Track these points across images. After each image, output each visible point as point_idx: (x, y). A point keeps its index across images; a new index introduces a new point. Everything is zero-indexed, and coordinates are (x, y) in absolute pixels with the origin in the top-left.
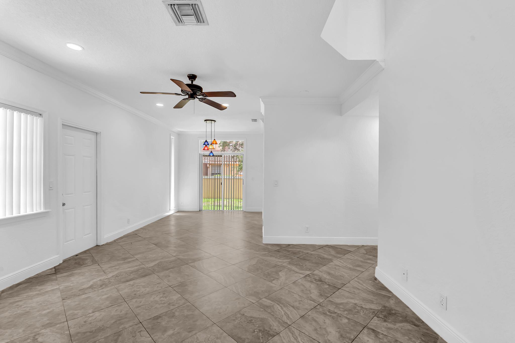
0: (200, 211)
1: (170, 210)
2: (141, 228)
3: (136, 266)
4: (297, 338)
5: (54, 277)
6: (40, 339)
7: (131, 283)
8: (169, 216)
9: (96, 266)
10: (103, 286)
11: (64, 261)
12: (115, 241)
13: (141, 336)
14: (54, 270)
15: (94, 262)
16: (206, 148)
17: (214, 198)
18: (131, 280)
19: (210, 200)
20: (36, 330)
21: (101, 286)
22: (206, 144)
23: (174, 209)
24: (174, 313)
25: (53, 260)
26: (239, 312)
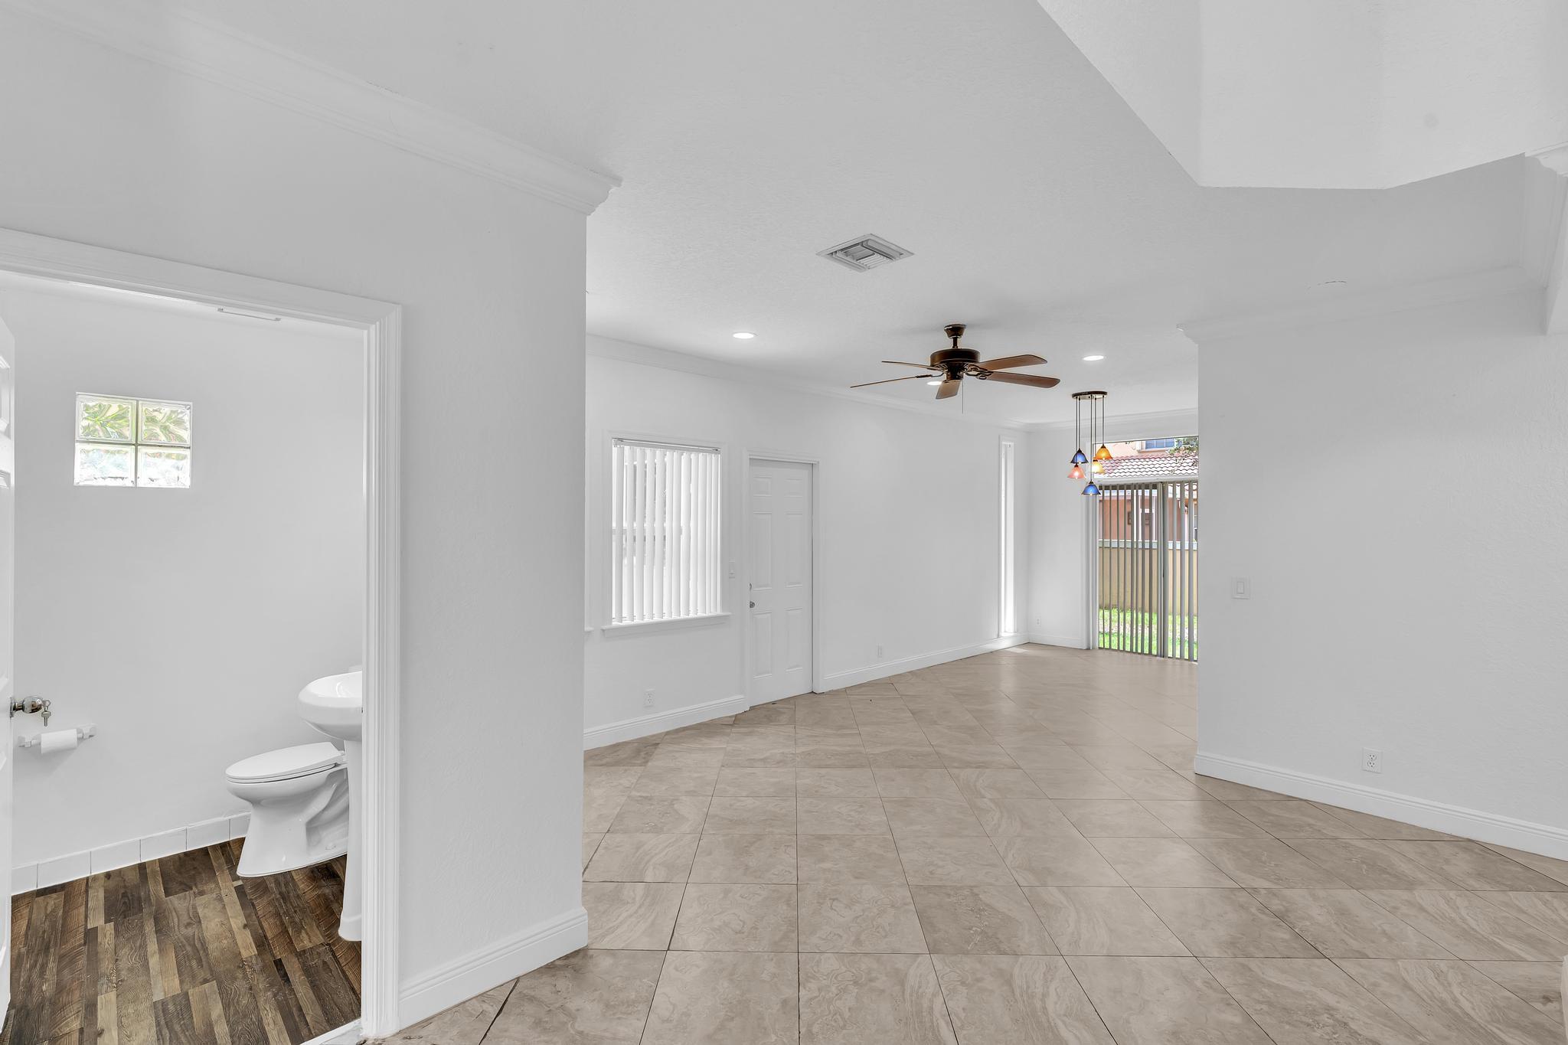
0: (1088, 649)
1: (998, 636)
2: (911, 673)
3: (850, 746)
4: (1051, 981)
5: (729, 731)
6: (676, 806)
7: (823, 771)
8: (994, 653)
9: (789, 729)
10: (781, 763)
11: (752, 708)
12: (846, 690)
13: (785, 852)
14: (733, 719)
15: (792, 721)
16: (1077, 474)
17: (1133, 610)
18: (827, 766)
20: (677, 794)
21: (778, 762)
22: (1080, 459)
23: (1012, 634)
24: (854, 841)
25: (737, 702)
26: (971, 888)
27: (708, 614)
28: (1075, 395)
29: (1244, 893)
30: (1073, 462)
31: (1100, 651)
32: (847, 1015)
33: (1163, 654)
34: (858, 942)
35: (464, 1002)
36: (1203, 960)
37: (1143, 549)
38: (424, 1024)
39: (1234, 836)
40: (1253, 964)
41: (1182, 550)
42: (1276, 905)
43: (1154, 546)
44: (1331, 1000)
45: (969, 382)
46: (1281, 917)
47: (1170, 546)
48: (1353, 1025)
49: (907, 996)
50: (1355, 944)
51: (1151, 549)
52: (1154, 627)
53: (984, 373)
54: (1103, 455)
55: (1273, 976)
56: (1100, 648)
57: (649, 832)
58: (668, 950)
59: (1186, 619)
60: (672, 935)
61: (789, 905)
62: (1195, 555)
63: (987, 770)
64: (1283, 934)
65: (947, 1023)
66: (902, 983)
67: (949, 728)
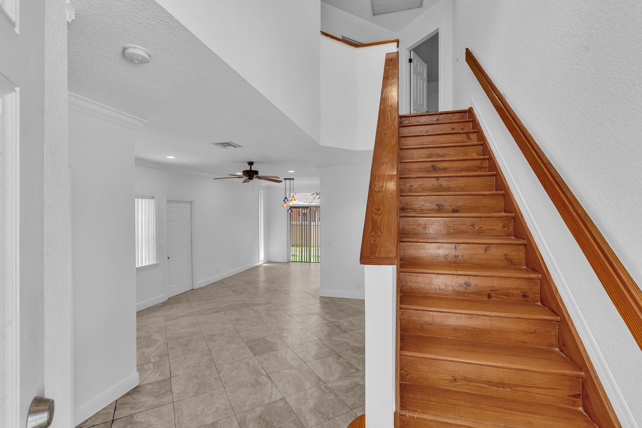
0: (288, 262)
1: (259, 260)
2: (229, 277)
3: (213, 306)
4: (287, 354)
5: (162, 308)
6: (152, 338)
8: (257, 267)
10: (189, 316)
11: (169, 299)
12: (206, 287)
13: (201, 342)
14: (162, 304)
15: (187, 300)
16: (285, 204)
17: (302, 247)
18: (207, 314)
19: (298, 248)
20: (151, 333)
21: (188, 316)
22: (286, 200)
23: (263, 259)
24: (224, 334)
25: (162, 297)
26: (263, 338)
27: (151, 264)
28: (285, 179)
29: (330, 323)
30: (284, 201)
31: (292, 262)
32: (235, 376)
33: (310, 262)
34: (233, 359)
35: (98, 412)
36: (321, 340)
37: (305, 225)
38: (85, 422)
39: (329, 310)
40: (331, 338)
41: (315, 225)
42: (337, 324)
43: (308, 224)
44: (346, 340)
45: (255, 180)
46: (338, 327)
47: (312, 224)
48: (350, 344)
49: (251, 367)
50: (352, 328)
51: (307, 225)
52: (308, 252)
53: (260, 178)
54: (293, 199)
55: (336, 339)
56: (292, 261)
57: (144, 348)
58: (171, 377)
59: (317, 248)
60: (170, 374)
61: (208, 356)
62: (319, 226)
63: (262, 305)
64: (338, 330)
65: (263, 369)
66: (248, 364)
67: (247, 294)
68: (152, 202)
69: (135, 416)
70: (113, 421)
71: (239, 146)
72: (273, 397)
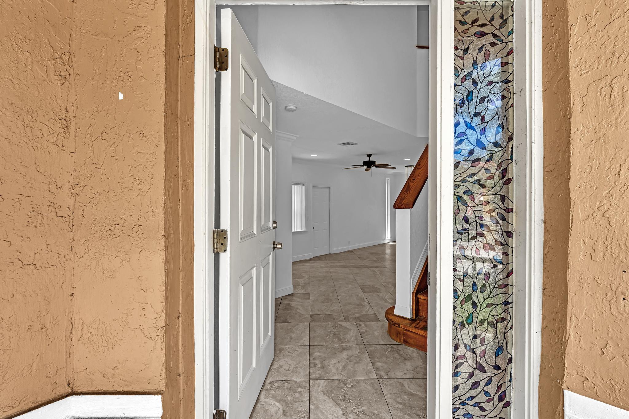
1: (385, 239)
6: (301, 275)
8: (384, 244)
9: (325, 261)
11: (314, 257)
12: (339, 253)
13: (330, 281)
14: (309, 259)
15: (326, 259)
20: (301, 273)
21: (325, 267)
23: (390, 238)
24: (346, 279)
25: (310, 255)
26: (372, 285)
27: (302, 230)
28: (406, 166)
32: (347, 299)
34: (349, 291)
45: (373, 168)
53: (377, 166)
57: (296, 279)
60: (310, 292)
61: (333, 288)
63: (378, 267)
65: (366, 299)
66: (358, 296)
67: (369, 260)
68: (303, 187)
69: (291, 304)
70: (280, 303)
71: (356, 144)
72: (369, 312)
